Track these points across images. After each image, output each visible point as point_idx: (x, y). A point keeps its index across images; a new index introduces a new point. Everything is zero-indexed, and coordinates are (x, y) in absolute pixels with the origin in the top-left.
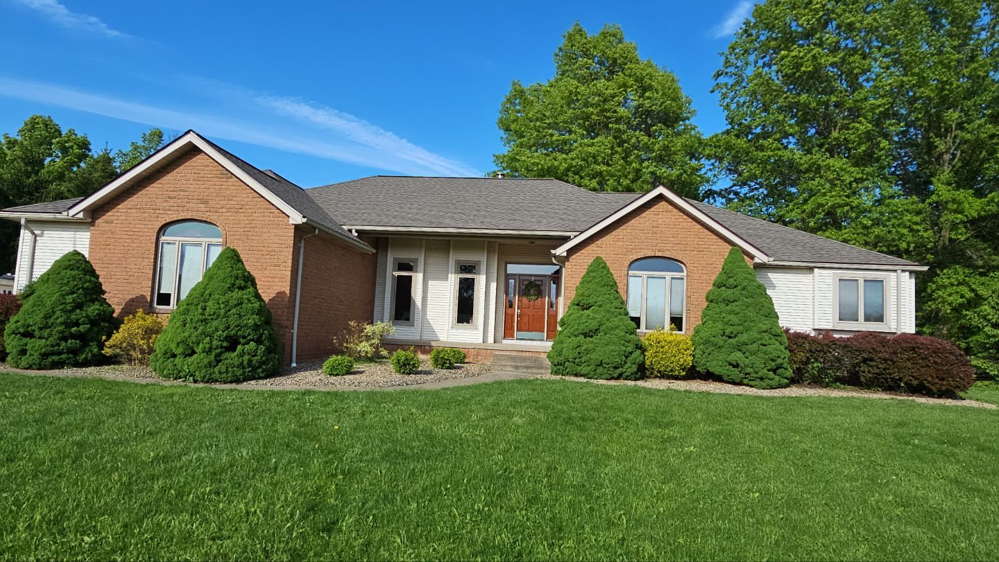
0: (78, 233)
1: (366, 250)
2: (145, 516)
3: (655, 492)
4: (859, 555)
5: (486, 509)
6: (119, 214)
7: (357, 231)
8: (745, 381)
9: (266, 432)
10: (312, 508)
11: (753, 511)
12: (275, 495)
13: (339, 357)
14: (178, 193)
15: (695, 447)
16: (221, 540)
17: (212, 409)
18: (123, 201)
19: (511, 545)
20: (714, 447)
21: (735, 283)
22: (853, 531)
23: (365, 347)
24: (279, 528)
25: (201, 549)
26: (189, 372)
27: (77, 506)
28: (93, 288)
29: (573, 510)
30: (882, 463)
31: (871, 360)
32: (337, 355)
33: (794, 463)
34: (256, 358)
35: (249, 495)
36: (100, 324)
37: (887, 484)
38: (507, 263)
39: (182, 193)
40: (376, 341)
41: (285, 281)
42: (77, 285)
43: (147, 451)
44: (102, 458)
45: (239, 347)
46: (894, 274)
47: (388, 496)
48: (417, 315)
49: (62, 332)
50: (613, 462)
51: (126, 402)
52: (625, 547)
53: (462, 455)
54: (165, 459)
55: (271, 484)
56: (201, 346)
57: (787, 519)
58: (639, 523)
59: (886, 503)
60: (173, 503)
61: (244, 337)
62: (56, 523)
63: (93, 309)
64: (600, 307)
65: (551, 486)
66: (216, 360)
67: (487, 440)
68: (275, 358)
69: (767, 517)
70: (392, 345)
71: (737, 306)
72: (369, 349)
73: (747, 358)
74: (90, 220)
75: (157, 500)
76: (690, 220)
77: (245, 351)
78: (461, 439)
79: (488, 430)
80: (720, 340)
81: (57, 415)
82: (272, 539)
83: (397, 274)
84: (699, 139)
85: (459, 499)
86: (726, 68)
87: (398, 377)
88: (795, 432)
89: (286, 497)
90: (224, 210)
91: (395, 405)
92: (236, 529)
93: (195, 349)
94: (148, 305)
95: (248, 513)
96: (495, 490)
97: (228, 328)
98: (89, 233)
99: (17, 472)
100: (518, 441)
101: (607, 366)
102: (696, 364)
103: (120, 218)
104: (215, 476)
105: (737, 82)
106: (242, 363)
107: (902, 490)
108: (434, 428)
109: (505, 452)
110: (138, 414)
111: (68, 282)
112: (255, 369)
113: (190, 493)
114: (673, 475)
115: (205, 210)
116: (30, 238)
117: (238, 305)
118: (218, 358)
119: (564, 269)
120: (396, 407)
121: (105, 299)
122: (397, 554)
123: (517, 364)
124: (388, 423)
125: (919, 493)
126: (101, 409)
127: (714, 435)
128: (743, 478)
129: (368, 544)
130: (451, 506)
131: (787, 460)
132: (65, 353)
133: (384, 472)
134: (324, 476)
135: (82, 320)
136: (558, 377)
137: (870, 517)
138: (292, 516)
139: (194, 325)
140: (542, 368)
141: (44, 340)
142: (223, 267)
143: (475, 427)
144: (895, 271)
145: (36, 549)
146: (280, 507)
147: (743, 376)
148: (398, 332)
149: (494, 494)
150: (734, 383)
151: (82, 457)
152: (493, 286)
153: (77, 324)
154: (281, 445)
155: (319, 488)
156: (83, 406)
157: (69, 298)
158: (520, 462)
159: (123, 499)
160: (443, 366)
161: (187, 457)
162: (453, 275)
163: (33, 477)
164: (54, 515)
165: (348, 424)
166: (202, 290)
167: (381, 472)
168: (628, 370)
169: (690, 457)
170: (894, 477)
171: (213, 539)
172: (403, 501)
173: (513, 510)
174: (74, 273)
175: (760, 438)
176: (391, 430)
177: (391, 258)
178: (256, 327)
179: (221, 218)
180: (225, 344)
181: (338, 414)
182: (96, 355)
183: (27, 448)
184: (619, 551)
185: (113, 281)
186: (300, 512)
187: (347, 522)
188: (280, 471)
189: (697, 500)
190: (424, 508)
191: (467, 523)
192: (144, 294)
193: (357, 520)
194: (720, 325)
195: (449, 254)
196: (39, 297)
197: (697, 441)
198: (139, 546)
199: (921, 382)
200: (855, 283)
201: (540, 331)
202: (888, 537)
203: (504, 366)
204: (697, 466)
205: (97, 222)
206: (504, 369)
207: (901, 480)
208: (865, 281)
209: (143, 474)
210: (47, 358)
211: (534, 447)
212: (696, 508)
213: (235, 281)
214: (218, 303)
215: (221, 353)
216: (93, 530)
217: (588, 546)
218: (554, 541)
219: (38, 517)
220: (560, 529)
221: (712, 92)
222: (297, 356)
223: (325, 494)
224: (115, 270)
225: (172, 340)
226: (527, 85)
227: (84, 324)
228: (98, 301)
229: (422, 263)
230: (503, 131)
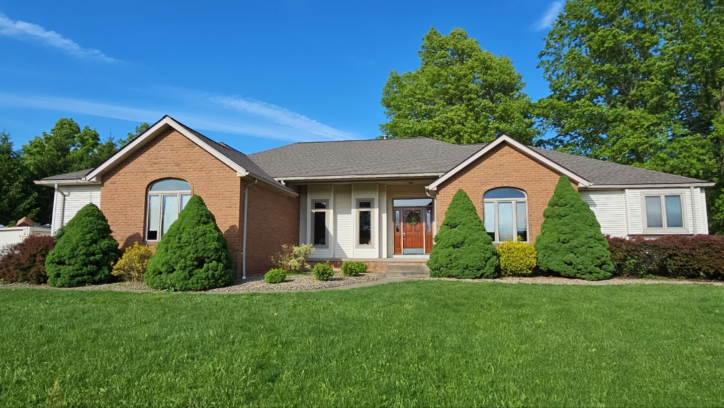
0: (93, 192)
1: (293, 194)
2: (142, 374)
3: (515, 350)
4: (680, 389)
5: (388, 364)
6: (121, 177)
7: (284, 181)
8: (578, 275)
9: (226, 320)
10: (261, 367)
11: (592, 360)
12: (234, 358)
13: (276, 270)
14: (159, 160)
15: (543, 320)
16: (196, 389)
17: (188, 307)
18: (123, 168)
19: (408, 387)
20: (558, 320)
21: (565, 202)
22: (673, 373)
23: (294, 263)
24: (238, 379)
25: (182, 394)
26: (171, 284)
27: (95, 369)
28: (103, 229)
29: (453, 364)
30: (692, 326)
31: (675, 255)
32: (274, 269)
33: (621, 328)
34: (217, 272)
35: (215, 358)
36: (109, 253)
37: (697, 340)
38: (393, 199)
39: (162, 160)
40: (301, 258)
41: (236, 218)
42: (92, 227)
43: (143, 333)
44: (112, 339)
45: (205, 265)
46: (689, 190)
47: (315, 357)
48: (330, 241)
49: (84, 260)
50: (481, 332)
51: (128, 304)
52: (494, 387)
53: (368, 330)
54: (155, 338)
55: (231, 351)
56: (179, 265)
57: (619, 366)
58: (504, 370)
59: (698, 352)
60: (162, 365)
61: (208, 258)
62: (80, 380)
63: (104, 244)
64: (464, 225)
65: (435, 348)
66: (190, 275)
67: (386, 320)
68: (230, 272)
69: (604, 364)
70: (313, 262)
71: (568, 219)
72: (297, 264)
73: (578, 258)
74: (100, 182)
75: (150, 364)
76: (527, 158)
77: (209, 267)
78: (367, 320)
79: (386, 314)
80: (556, 246)
81: (81, 313)
82: (232, 387)
83: (314, 211)
84: (530, 103)
85: (367, 358)
86: (547, 49)
87: (318, 283)
88: (620, 307)
89: (241, 360)
90: (191, 170)
91: (317, 300)
92: (206, 381)
93: (175, 268)
94: (142, 239)
95: (214, 370)
96: (394, 352)
97: (197, 251)
98: (100, 192)
99: (54, 349)
100: (410, 320)
101: (472, 269)
102: (539, 264)
103: (121, 179)
105: (556, 59)
106: (208, 276)
107: (710, 344)
108: (347, 313)
109: (399, 327)
110: (136, 311)
111: (87, 225)
112: (217, 280)
113: (173, 359)
114: (528, 339)
115: (178, 170)
116: (61, 197)
117: (203, 235)
118: (191, 274)
119: (435, 200)
120: (318, 301)
121: (112, 236)
122: (324, 396)
123: (405, 271)
124: (313, 311)
126: (112, 309)
127: (557, 312)
128: (582, 339)
129: (302, 389)
130: (362, 363)
131: (615, 327)
132: (86, 275)
133: (311, 342)
134: (268, 346)
135: (97, 251)
136: (436, 279)
137: (686, 362)
138: (246, 371)
139: (173, 250)
140: (423, 273)
141: (72, 266)
143: (377, 312)
144: (689, 187)
145: (67, 396)
146: (238, 366)
147: (575, 271)
148: (317, 252)
149: (393, 354)
150: (569, 277)
151: (98, 338)
152: (384, 216)
153: (94, 254)
154: (236, 327)
155: (265, 354)
156: (99, 308)
157: (88, 237)
158: (411, 333)
159: (127, 363)
160: (351, 274)
161: (171, 337)
162: (355, 210)
163: (65, 352)
164: (80, 375)
165: (284, 312)
166: (178, 226)
167: (309, 342)
168: (488, 271)
169: (539, 327)
170: (702, 336)
171: (191, 388)
172: (326, 361)
173: (407, 364)
174: (90, 219)
175: (593, 312)
176: (315, 316)
177: (310, 199)
178: (216, 250)
179: (189, 175)
180: (195, 263)
181: (276, 307)
182: (107, 276)
183: (61, 334)
184: (490, 390)
185: (117, 224)
186: (252, 369)
187: (286, 375)
188: (236, 344)
189: (548, 355)
190: (342, 364)
191: (374, 374)
192: (139, 232)
193: (293, 374)
194: (555, 234)
195: (351, 194)
196: (68, 236)
197: (544, 316)
198: (138, 393)
199: (717, 270)
200: (658, 198)
201: (420, 247)
202: (702, 375)
203: (396, 273)
204: (546, 333)
205: (105, 183)
206: (395, 275)
207: (708, 337)
208: (666, 196)
209: (140, 348)
210: (74, 279)
211: (421, 324)
212: (548, 360)
213: (201, 218)
214: (190, 235)
215: (193, 270)
216: (106, 384)
217: (466, 387)
218: (440, 384)
219: (68, 376)
220: (444, 376)
221: (538, 67)
222: (246, 271)
223: (269, 358)
224: (118, 216)
225: (159, 262)
226: (400, 74)
227: (99, 254)
228: (107, 237)
229: (332, 202)
230: (385, 108)
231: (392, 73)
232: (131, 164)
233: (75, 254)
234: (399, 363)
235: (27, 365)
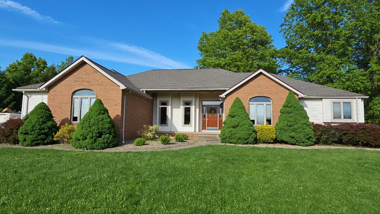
0: (43, 96)
1: (149, 98)
2: (68, 200)
3: (262, 187)
4: (344, 211)
5: (196, 195)
6: (58, 88)
7: (145, 91)
8: (297, 144)
9: (113, 167)
10: (130, 196)
11: (301, 194)
12: (116, 191)
13: (140, 139)
14: (79, 79)
15: (277, 170)
16: (96, 209)
17: (93, 160)
18: (59, 83)
19: (206, 209)
20: (285, 169)
21: (291, 105)
22: (341, 202)
23: (149, 135)
24: (118, 204)
26: (85, 146)
27: (44, 196)
28: (49, 116)
29: (230, 195)
30: (353, 174)
31: (347, 134)
32: (139, 138)
33: (317, 175)
34: (109, 140)
35: (107, 191)
36: (52, 129)
37: (354, 183)
38: (202, 101)
39: (80, 79)
40: (154, 132)
41: (119, 111)
42: (43, 115)
43: (69, 175)
44: (53, 179)
45: (103, 136)
46: (355, 100)
47: (158, 191)
48: (169, 122)
49: (38, 132)
50: (245, 176)
51: (62, 158)
52: (250, 209)
53: (187, 174)
54: (75, 179)
55: (115, 187)
56: (89, 136)
57: (314, 197)
58: (255, 199)
59: (354, 190)
60: (79, 195)
61: (105, 132)
62: (36, 203)
63: (49, 124)
64: (239, 116)
65: (221, 186)
66: (94, 141)
67: (196, 169)
68: (116, 140)
69: (306, 196)
70: (160, 134)
71: (292, 114)
72: (151, 135)
73: (297, 134)
74: (47, 91)
75: (73, 194)
76: (273, 82)
77: (105, 137)
78: (186, 169)
79: (197, 165)
80: (286, 128)
81: (37, 163)
82: (115, 208)
83: (161, 107)
84: (275, 50)
85: (186, 192)
86: (285, 22)
87: (162, 146)
88: (317, 163)
89: (120, 192)
90: (96, 85)
91: (161, 156)
92: (102, 204)
93: (87, 137)
94: (69, 121)
95: (106, 198)
96: (199, 188)
97: (98, 129)
98: (47, 96)
99: (23, 184)
100: (208, 169)
101: (242, 139)
102: (277, 137)
103: (59, 89)
104: (94, 184)
105: (290, 28)
106: (104, 142)
107: (361, 185)
108: (176, 164)
109: (203, 173)
110: (66, 162)
111: (40, 114)
112: (109, 144)
113: (85, 191)
114: (269, 181)
115: (89, 85)
116: (26, 98)
117: (102, 120)
118: (95, 140)
119: (224, 102)
120: (162, 157)
121: (54, 120)
123: (208, 139)
124: (158, 163)
125: (368, 186)
126: (53, 161)
127: (284, 164)
128: (296, 181)
129: (151, 209)
130: (183, 194)
131: (314, 174)
132: (40, 140)
133: (157, 182)
134: (135, 184)
136: (224, 144)
137: (348, 196)
138: (123, 199)
139: (86, 128)
140: (217, 141)
141: (32, 136)
142: (96, 106)
143: (192, 164)
144: (355, 98)
145: (29, 213)
146: (118, 196)
147: (295, 141)
148: (162, 129)
149: (199, 189)
150: (292, 144)
151: (46, 178)
152: (198, 110)
153: (44, 129)
154: (118, 172)
155: (133, 189)
156: (46, 160)
157: (41, 120)
158: (209, 177)
159: (61, 193)
160: (179, 141)
161: (84, 178)
162: (182, 106)
163: (28, 186)
164: (36, 200)
165: (144, 164)
166: (89, 115)
167: (156, 182)
168: (251, 140)
169: (275, 174)
170: (357, 180)
171: (93, 208)
172: (164, 193)
173: (206, 195)
174: (42, 110)
175: (303, 166)
176: (160, 166)
177: (159, 100)
178: (109, 128)
179: (95, 88)
180: (98, 135)
181: (140, 160)
182: (51, 141)
183: (26, 175)
184: (248, 211)
185: (56, 113)
186: (126, 197)
187: (143, 201)
188: (118, 182)
189: (278, 190)
190: (172, 195)
191: (189, 201)
192: (68, 117)
193: (147, 200)
194: (286, 122)
195: (180, 98)
196: (30, 120)
197: (278, 167)
198: (66, 211)
199: (368, 142)
200: (339, 104)
201: (216, 126)
202: (355, 203)
203: (203, 140)
204: (278, 177)
205: (50, 91)
206: (203, 141)
207: (360, 181)
208: (343, 103)
209: (68, 184)
210: (34, 142)
211: (214, 171)
212: (278, 193)
213: (101, 111)
214: (95, 120)
215: (96, 138)
216: (49, 205)
217: (235, 209)
218: (222, 207)
219: (30, 201)
220: (225, 202)
221: (280, 32)
222: (124, 139)
223: (135, 190)
224: (57, 109)
225: (78, 134)
226: (208, 33)
227: (46, 129)
228: (51, 120)
229: (170, 102)
230: (199, 51)
231: (203, 33)
232: (64, 81)
233: (34, 129)
234: (202, 195)
235: (8, 194)
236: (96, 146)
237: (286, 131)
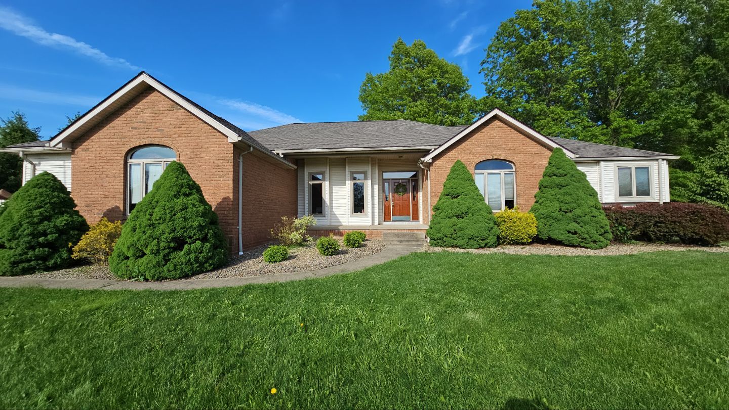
1: (291, 166)
6: (93, 143)
7: (282, 154)
8: (582, 244)
13: (276, 247)
14: (138, 124)
18: (96, 133)
21: (565, 173)
23: (295, 236)
26: (140, 272)
28: (61, 202)
31: (661, 222)
32: (273, 244)
34: (202, 255)
36: (70, 232)
38: (383, 172)
39: (142, 124)
40: (303, 231)
41: (229, 189)
42: (43, 201)
45: (186, 246)
46: (656, 163)
48: (327, 210)
49: (29, 242)
56: (149, 248)
61: (190, 238)
63: (61, 221)
64: (466, 195)
66: (164, 259)
68: (220, 252)
70: (316, 232)
71: (569, 189)
72: (299, 237)
73: (582, 227)
74: (69, 150)
76: (516, 132)
77: (191, 249)
80: (559, 215)
83: (311, 183)
84: (474, 101)
86: (488, 58)
87: (323, 259)
90: (177, 136)
93: (145, 251)
94: (122, 213)
97: (174, 230)
98: (71, 161)
101: (477, 239)
102: (539, 233)
103: (94, 146)
105: (494, 67)
106: (189, 260)
111: (36, 198)
112: (202, 265)
115: (161, 136)
116: (30, 167)
117: (183, 209)
118: (166, 258)
119: (429, 172)
121: (78, 212)
123: (401, 239)
132: (34, 260)
135: (49, 230)
136: (439, 249)
139: (143, 229)
140: (418, 241)
141: (13, 250)
142: (169, 177)
144: (657, 160)
147: (580, 240)
148: (317, 221)
150: (573, 246)
152: (376, 187)
153: (45, 234)
157: (36, 212)
160: (354, 245)
162: (349, 182)
166: (150, 199)
168: (492, 241)
174: (41, 190)
177: (307, 172)
178: (201, 228)
179: (174, 142)
180: (172, 245)
182: (67, 259)
185: (92, 196)
192: (118, 205)
194: (557, 204)
195: (346, 167)
196: (10, 212)
199: (701, 236)
201: (407, 215)
203: (392, 241)
205: (76, 150)
206: (392, 243)
208: (636, 168)
210: (18, 266)
213: (180, 189)
214: (164, 209)
215: (169, 253)
221: (480, 73)
222: (243, 246)
224: (94, 188)
225: (124, 245)
226: (374, 75)
227: (52, 234)
228: (68, 213)
229: (328, 175)
230: (361, 103)
231: (367, 74)
232: (106, 128)
233: (17, 235)
236: (169, 271)
237: (558, 220)
